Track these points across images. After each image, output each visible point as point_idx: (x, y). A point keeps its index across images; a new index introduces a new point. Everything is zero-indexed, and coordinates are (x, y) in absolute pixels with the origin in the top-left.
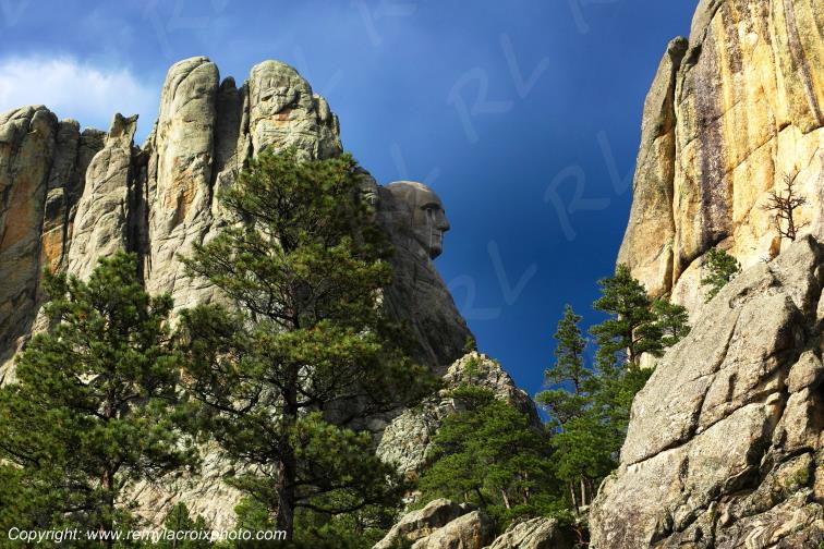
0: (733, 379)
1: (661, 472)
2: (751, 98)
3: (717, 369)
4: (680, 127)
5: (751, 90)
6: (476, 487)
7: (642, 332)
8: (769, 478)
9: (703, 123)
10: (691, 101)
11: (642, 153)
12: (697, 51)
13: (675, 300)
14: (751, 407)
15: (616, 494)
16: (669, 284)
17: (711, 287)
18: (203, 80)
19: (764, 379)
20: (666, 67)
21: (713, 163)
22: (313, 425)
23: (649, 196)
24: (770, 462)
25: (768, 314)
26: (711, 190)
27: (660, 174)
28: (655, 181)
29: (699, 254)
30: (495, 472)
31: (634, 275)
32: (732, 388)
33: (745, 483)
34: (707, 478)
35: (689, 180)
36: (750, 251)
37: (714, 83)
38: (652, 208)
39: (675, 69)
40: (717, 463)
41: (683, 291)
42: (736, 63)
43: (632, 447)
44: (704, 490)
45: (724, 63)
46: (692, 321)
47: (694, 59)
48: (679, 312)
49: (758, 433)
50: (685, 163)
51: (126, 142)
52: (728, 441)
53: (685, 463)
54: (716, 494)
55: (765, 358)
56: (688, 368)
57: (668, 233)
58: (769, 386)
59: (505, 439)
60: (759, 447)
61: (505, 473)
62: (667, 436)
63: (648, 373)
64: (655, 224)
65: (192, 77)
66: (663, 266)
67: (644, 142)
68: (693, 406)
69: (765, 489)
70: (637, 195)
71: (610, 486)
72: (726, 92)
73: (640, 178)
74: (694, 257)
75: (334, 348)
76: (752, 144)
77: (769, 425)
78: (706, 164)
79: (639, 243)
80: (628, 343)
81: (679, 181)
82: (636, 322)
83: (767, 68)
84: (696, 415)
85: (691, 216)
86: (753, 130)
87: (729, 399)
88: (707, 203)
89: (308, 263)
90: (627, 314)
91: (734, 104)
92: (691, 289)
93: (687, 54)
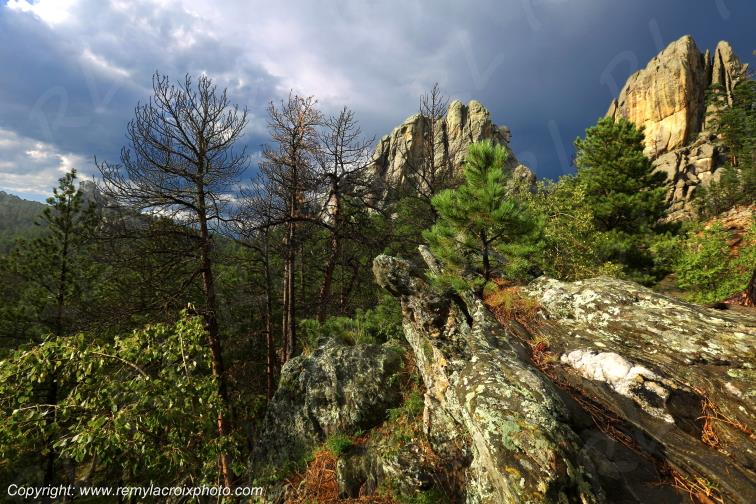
2: (639, 113)
5: (638, 111)
20: (613, 107)
37: (627, 110)
39: (616, 107)
45: (631, 105)
47: (622, 104)
51: (441, 121)
65: (456, 105)
86: (638, 121)
93: (620, 103)
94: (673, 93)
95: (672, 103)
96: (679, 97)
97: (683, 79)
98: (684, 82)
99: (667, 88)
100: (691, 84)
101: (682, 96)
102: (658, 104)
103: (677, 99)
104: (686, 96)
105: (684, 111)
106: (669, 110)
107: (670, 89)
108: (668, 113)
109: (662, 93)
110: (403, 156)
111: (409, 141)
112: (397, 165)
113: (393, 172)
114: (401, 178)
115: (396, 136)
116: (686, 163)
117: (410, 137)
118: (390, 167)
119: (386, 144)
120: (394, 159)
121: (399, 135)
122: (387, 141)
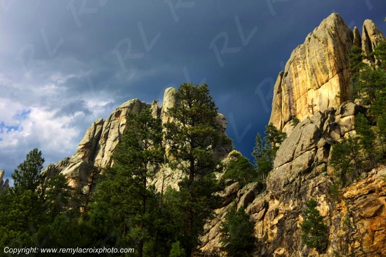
0: (302, 145)
1: (285, 169)
2: (301, 83)
3: (298, 143)
4: (283, 92)
5: (300, 81)
6: (237, 176)
7: (276, 138)
8: (314, 169)
9: (288, 90)
10: (285, 85)
11: (274, 98)
12: (287, 73)
13: (283, 131)
14: (308, 152)
15: (273, 175)
16: (281, 129)
17: (293, 126)
18: (173, 92)
19: (311, 145)
20: (279, 78)
21: (291, 99)
22: (198, 150)
23: (276, 108)
24: (314, 165)
25: (311, 129)
26: (291, 106)
27: (278, 103)
28: (277, 104)
29: (289, 120)
30: (242, 172)
31: (274, 125)
32: (302, 148)
33: (308, 171)
34: (297, 170)
35: (286, 104)
36: (302, 118)
37: (291, 80)
38: (277, 111)
39: (281, 78)
40: (300, 166)
41: (285, 130)
42: (296, 75)
43: (276, 163)
44: (297, 173)
45: (294, 76)
46: (288, 136)
47: (286, 76)
48: (285, 134)
49: (310, 158)
50: (284, 100)
51: (156, 106)
52: (302, 160)
53: (291, 168)
54: (300, 174)
55: (311, 140)
56: (290, 143)
57: (281, 116)
58: (312, 147)
59: (244, 164)
60: (311, 162)
61: (244, 173)
62: (286, 160)
63: (278, 148)
64: (277, 115)
65: (170, 91)
66: (280, 124)
67: (274, 96)
68: (292, 152)
69: (313, 172)
70: (273, 108)
71: (271, 173)
72: (294, 82)
73: (274, 105)
74: (287, 122)
75: (203, 130)
76: (301, 94)
77: (313, 157)
78: (290, 99)
79: (274, 119)
80: (273, 141)
81: (283, 104)
82: (275, 136)
83: (304, 76)
84: (293, 155)
85: (286, 112)
86: (301, 91)
87: (302, 150)
88: (290, 109)
89: (196, 109)
90: (272, 134)
91: (296, 85)
92: (288, 129)
93: (284, 74)
94: (324, 60)
95: (326, 71)
96: (330, 64)
97: (331, 46)
98: (332, 50)
99: (318, 57)
100: (342, 54)
101: (332, 64)
102: (313, 71)
103: (328, 66)
104: (336, 63)
105: (337, 77)
106: (323, 77)
107: (321, 56)
108: (324, 81)
109: (315, 61)
110: (115, 140)
111: (123, 125)
112: (107, 149)
113: (103, 156)
114: (110, 162)
115: (110, 120)
116: (329, 122)
117: (124, 121)
118: (101, 152)
119: (98, 126)
120: (105, 143)
121: (113, 118)
122: (99, 124)
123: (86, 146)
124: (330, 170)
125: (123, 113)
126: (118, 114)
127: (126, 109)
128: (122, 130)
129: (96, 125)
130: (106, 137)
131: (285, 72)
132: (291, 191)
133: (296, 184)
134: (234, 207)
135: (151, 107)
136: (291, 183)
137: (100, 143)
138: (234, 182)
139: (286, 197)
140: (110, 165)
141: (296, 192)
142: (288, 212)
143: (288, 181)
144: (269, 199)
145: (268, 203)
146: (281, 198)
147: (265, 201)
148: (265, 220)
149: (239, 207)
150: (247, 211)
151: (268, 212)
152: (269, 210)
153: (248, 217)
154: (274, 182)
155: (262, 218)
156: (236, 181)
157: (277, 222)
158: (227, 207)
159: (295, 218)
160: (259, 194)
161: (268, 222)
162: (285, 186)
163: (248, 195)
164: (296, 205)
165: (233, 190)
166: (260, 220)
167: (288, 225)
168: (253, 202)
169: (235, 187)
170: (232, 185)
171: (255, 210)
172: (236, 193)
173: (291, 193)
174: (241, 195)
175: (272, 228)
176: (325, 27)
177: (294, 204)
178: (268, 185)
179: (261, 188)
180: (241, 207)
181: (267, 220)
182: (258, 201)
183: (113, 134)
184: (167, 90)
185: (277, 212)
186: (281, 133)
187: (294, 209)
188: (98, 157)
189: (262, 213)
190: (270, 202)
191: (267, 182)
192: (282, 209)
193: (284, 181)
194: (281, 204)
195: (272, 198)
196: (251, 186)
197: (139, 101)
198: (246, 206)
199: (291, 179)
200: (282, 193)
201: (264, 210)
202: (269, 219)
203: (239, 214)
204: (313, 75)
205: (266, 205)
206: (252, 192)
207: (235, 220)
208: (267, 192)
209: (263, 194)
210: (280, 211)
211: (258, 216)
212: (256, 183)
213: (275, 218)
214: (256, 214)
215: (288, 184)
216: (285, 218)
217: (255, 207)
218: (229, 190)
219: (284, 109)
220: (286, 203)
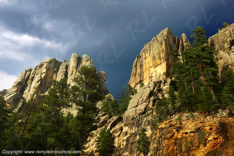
0: (143, 99)
1: (133, 111)
2: (147, 63)
3: (141, 98)
4: (138, 67)
5: (147, 62)
6: (109, 111)
7: (131, 92)
8: (147, 112)
9: (141, 66)
10: (139, 63)
11: (133, 69)
12: (141, 57)
13: (136, 89)
14: (145, 103)
15: (127, 113)
16: (135, 87)
17: (140, 87)
18: (76, 56)
19: (147, 99)
20: (136, 58)
21: (142, 71)
23: (133, 75)
24: (147, 110)
25: (148, 91)
26: (141, 75)
27: (135, 72)
29: (139, 83)
30: (111, 109)
31: (131, 85)
32: (142, 100)
33: (144, 113)
34: (139, 112)
35: (138, 73)
36: (146, 83)
37: (143, 61)
38: (133, 77)
39: (138, 59)
40: (140, 110)
41: (137, 87)
42: (145, 59)
43: (129, 107)
44: (138, 113)
45: (144, 58)
46: (138, 91)
47: (140, 58)
49: (146, 106)
50: (138, 71)
51: (65, 64)
52: (142, 107)
53: (136, 110)
54: (140, 114)
55: (147, 97)
56: (137, 97)
57: (135, 80)
58: (147, 100)
59: (113, 105)
60: (146, 108)
61: (113, 110)
62: (134, 106)
63: (132, 98)
65: (75, 56)
66: (134, 84)
67: (133, 67)
68: (137, 102)
69: (146, 114)
70: (132, 74)
71: (126, 112)
72: (144, 62)
73: (132, 73)
74: (138, 83)
75: (91, 92)
76: (147, 69)
77: (147, 106)
78: (141, 71)
79: (132, 81)
80: (129, 94)
81: (137, 73)
83: (149, 60)
84: (138, 104)
85: (138, 78)
86: (147, 67)
87: (142, 102)
88: (141, 76)
89: (89, 81)
90: (129, 90)
91: (145, 64)
92: (138, 87)
93: (139, 57)
94: (159, 53)
95: (160, 59)
96: (163, 55)
97: (164, 46)
98: (164, 48)
99: (157, 50)
100: (169, 50)
101: (164, 56)
102: (154, 58)
103: (162, 56)
104: (166, 55)
105: (165, 63)
106: (159, 62)
107: (158, 50)
108: (159, 64)
109: (155, 52)
110: (38, 82)
111: (44, 73)
112: (32, 86)
113: (29, 91)
114: (34, 95)
115: (36, 69)
116: (157, 88)
117: (45, 71)
118: (28, 88)
119: (28, 72)
120: (31, 83)
121: (38, 68)
122: (28, 71)
123: (19, 84)
124: (154, 113)
125: (45, 66)
126: (41, 66)
127: (47, 64)
128: (43, 76)
129: (26, 71)
130: (32, 80)
131: (140, 56)
132: (134, 123)
133: (137, 119)
134: (105, 128)
135: (62, 64)
136: (135, 119)
137: (28, 82)
138: (107, 115)
139: (132, 126)
140: (34, 97)
141: (137, 123)
142: (132, 133)
143: (134, 117)
144: (124, 126)
145: (123, 128)
146: (129, 126)
147: (121, 126)
148: (120, 137)
149: (107, 129)
150: (111, 131)
151: (122, 133)
152: (123, 132)
153: (112, 135)
154: (127, 117)
155: (119, 136)
156: (107, 114)
157: (126, 138)
158: (101, 128)
159: (135, 137)
160: (119, 122)
161: (122, 138)
162: (132, 120)
163: (113, 123)
164: (136, 130)
165: (105, 119)
166: (118, 137)
167: (131, 140)
168: (115, 127)
169: (107, 118)
170: (105, 116)
171: (115, 131)
172: (107, 121)
173: (134, 124)
174: (109, 122)
175: (123, 141)
176: (162, 34)
177: (135, 130)
178: (124, 118)
179: (120, 119)
180: (109, 129)
181: (121, 137)
182: (118, 127)
183: (37, 78)
184: (73, 55)
185: (126, 133)
186: (134, 89)
187: (135, 132)
188: (26, 91)
189: (119, 133)
190: (124, 128)
191: (123, 117)
192: (130, 132)
193: (131, 117)
194: (129, 129)
195: (125, 125)
196: (115, 118)
197: (55, 59)
198: (111, 129)
199: (135, 117)
200: (130, 123)
201: (120, 131)
202: (122, 136)
203: (107, 133)
204: (154, 60)
205: (121, 129)
206: (115, 121)
207: (105, 136)
208: (123, 122)
209: (121, 123)
210: (128, 133)
211: (116, 134)
212: (118, 117)
213: (125, 136)
214: (116, 133)
215: (133, 119)
216: (130, 137)
217: (116, 129)
218: (103, 119)
219: (137, 76)
220: (131, 129)
